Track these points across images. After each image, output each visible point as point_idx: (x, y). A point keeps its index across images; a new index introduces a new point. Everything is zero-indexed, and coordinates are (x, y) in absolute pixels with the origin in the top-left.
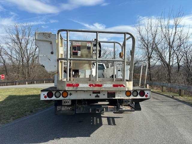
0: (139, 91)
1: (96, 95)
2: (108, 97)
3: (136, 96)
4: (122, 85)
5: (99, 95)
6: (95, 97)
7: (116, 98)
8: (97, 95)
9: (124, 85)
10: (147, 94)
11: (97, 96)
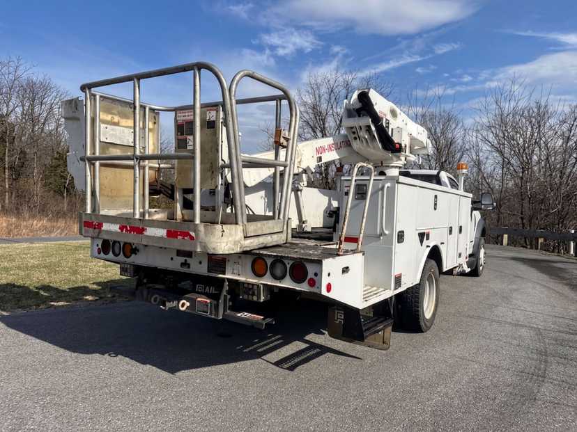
0: (291, 262)
1: (182, 259)
2: (209, 271)
3: (281, 278)
4: (187, 234)
5: (189, 260)
6: (181, 266)
7: (228, 276)
8: (186, 260)
9: (193, 234)
10: (313, 277)
11: (185, 264)
